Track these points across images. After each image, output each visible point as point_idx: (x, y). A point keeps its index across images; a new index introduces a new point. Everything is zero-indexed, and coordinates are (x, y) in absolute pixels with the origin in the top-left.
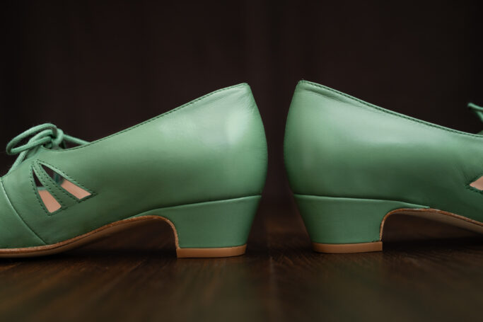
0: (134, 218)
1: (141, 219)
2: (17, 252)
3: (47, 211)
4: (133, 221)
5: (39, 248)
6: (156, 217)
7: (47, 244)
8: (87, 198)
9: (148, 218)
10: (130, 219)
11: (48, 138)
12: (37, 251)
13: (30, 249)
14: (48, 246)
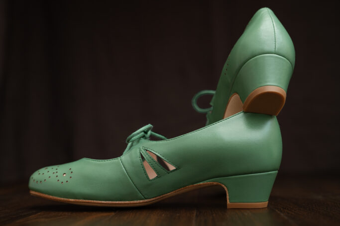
0: (201, 183)
1: (205, 184)
2: (128, 204)
3: (148, 178)
4: (200, 185)
5: (141, 201)
6: (215, 183)
7: (146, 199)
8: (174, 170)
9: (211, 184)
10: (198, 184)
11: (143, 133)
12: (140, 203)
13: (135, 202)
14: (146, 200)
